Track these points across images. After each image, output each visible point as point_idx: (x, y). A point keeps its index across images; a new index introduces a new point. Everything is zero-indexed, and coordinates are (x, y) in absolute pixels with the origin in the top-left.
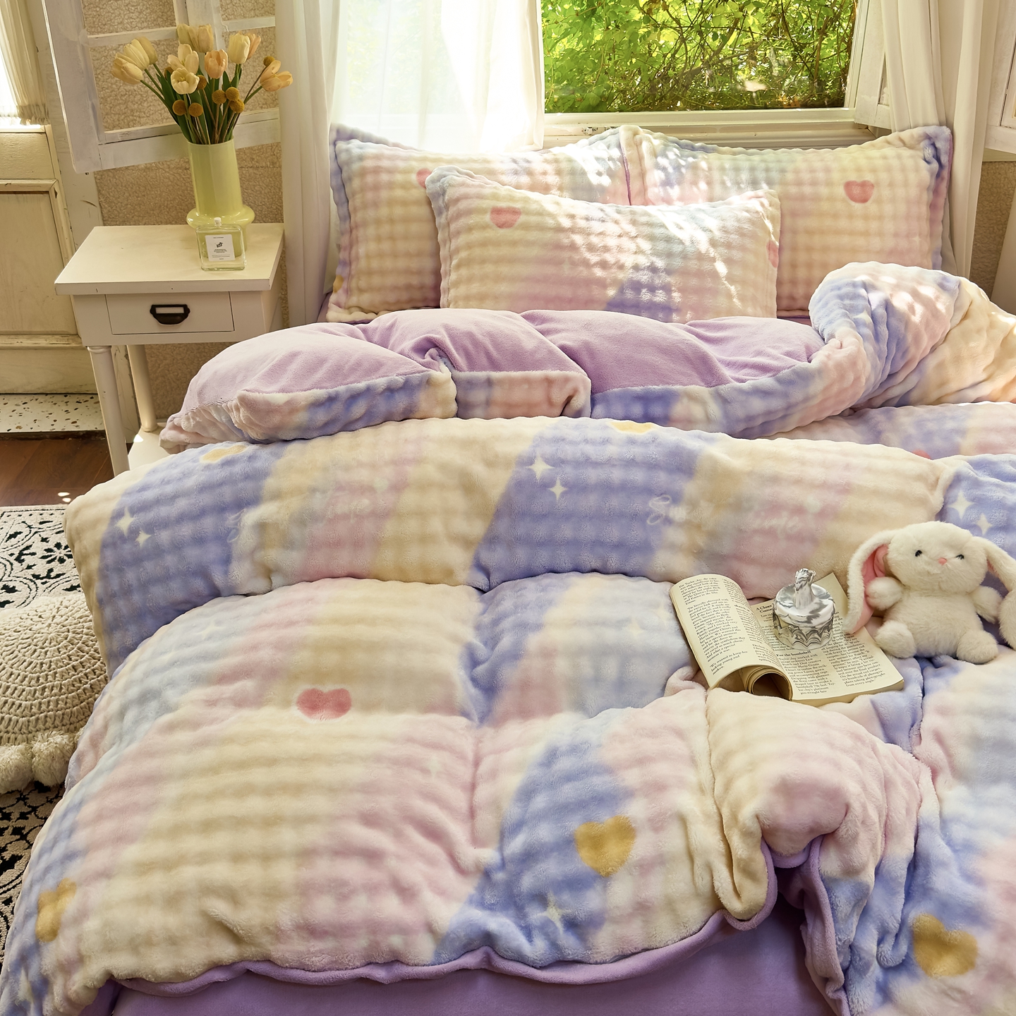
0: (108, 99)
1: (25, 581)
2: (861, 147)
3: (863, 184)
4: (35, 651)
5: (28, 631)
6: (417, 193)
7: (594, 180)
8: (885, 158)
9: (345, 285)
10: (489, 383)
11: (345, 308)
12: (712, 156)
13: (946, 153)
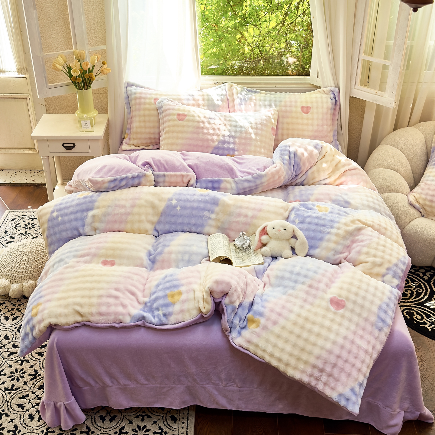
0: (49, 70)
1: (18, 235)
2: (310, 93)
3: (308, 108)
4: (24, 255)
5: (21, 249)
6: (153, 106)
7: (216, 102)
8: (316, 98)
9: (129, 136)
10: (164, 176)
11: (128, 145)
12: (258, 94)
13: (337, 97)
